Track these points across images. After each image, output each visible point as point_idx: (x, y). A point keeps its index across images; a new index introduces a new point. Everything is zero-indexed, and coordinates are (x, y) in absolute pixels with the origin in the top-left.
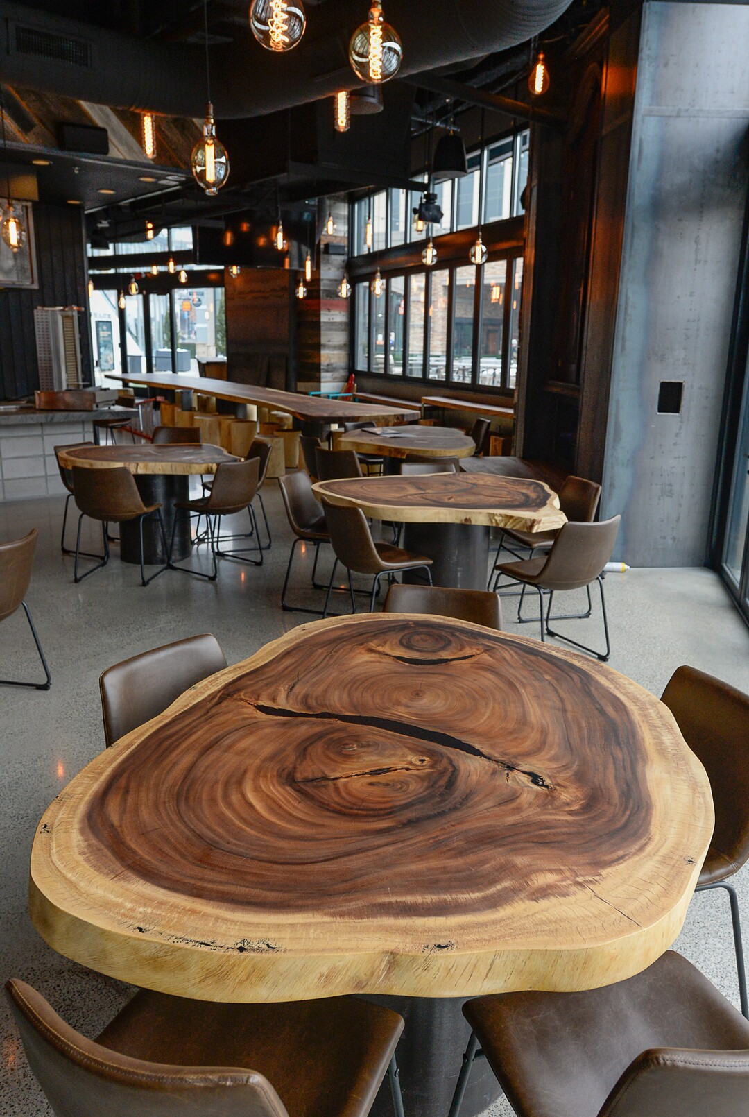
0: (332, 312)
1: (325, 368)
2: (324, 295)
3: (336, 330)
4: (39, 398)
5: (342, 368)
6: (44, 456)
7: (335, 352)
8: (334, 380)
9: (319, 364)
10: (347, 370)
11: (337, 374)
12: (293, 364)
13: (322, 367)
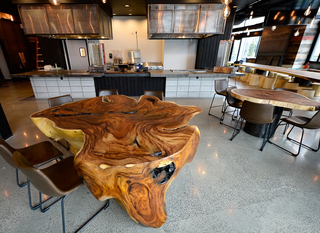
0: (306, 41)
1: (297, 60)
2: (305, 34)
3: (305, 47)
4: (215, 69)
5: (303, 60)
6: (212, 86)
7: (303, 55)
8: (299, 64)
9: (295, 59)
10: (305, 61)
11: (300, 62)
12: (282, 59)
13: (295, 60)
